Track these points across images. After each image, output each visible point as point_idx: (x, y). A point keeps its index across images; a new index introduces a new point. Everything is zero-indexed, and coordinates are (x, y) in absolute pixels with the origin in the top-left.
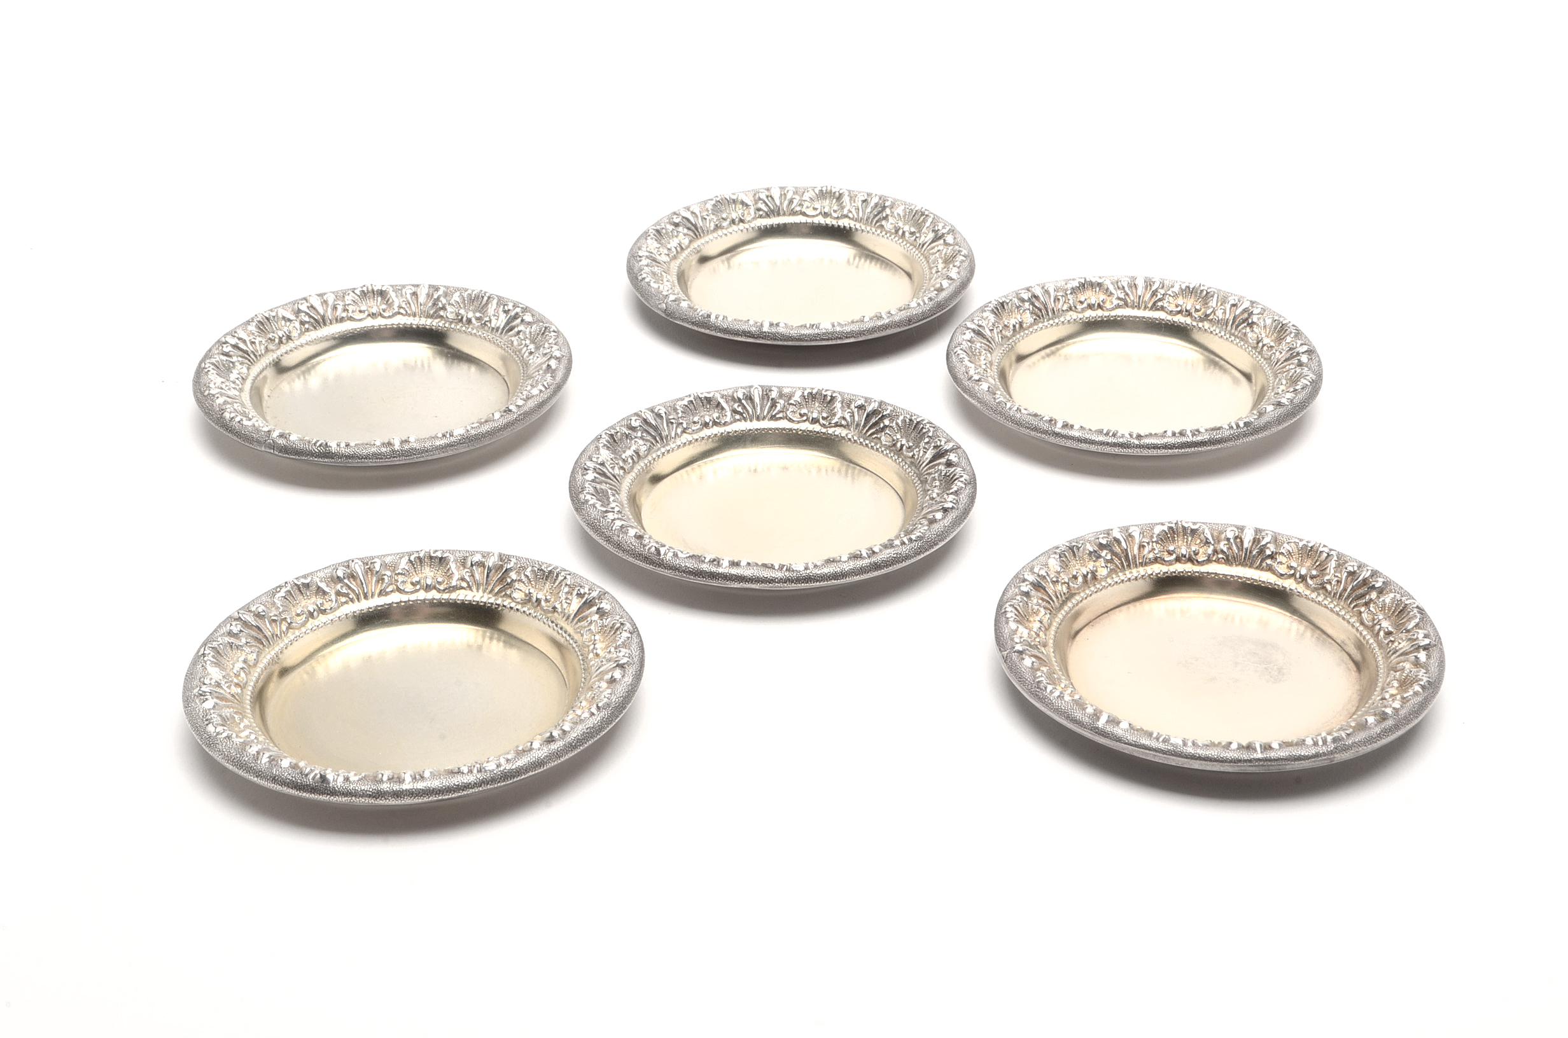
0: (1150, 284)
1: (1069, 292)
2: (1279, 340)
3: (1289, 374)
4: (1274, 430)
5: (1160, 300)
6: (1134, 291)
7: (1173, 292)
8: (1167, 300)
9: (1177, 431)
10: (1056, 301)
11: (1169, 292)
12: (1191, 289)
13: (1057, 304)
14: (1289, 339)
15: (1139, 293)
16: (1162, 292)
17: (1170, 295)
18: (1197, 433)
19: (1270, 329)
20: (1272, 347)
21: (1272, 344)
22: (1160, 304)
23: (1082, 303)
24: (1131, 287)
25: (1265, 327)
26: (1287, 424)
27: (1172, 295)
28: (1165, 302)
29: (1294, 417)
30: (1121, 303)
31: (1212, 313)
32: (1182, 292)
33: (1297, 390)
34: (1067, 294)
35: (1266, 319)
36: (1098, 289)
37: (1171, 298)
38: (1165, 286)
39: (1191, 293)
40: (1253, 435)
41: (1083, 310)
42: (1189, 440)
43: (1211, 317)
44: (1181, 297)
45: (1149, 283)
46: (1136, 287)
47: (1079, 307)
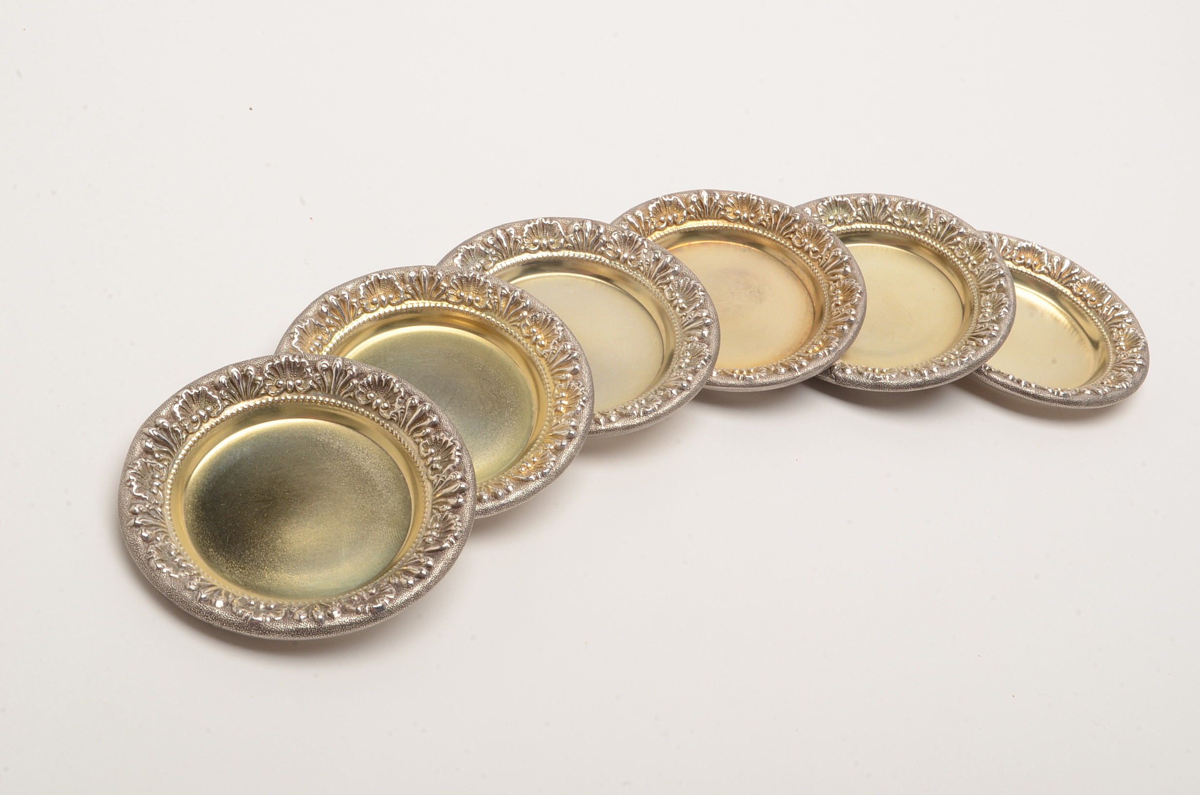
0: (1072, 268)
1: (1016, 248)
2: (1130, 347)
3: (1119, 373)
4: (1082, 408)
5: (1073, 282)
6: (1059, 268)
7: (1084, 280)
8: (1077, 284)
9: (1017, 378)
10: (1005, 250)
11: (1081, 280)
12: (1096, 285)
13: (1003, 252)
14: (1135, 350)
15: (1062, 270)
16: (1077, 277)
17: (1080, 282)
18: (1028, 386)
19: (1130, 336)
20: (1123, 350)
21: (1124, 348)
22: (1071, 284)
23: (1021, 259)
24: (1059, 264)
25: (1127, 333)
26: (1093, 408)
27: (1082, 282)
28: (1075, 284)
29: (1101, 405)
30: (1046, 271)
31: (1100, 307)
32: (1090, 284)
33: (1115, 388)
34: (1014, 249)
35: (1131, 329)
36: (1036, 255)
37: (1080, 284)
38: (1081, 274)
39: (1095, 287)
40: (1065, 405)
41: (1020, 265)
42: (1020, 388)
43: (1098, 309)
44: (1087, 287)
45: (1072, 266)
46: (1062, 265)
47: (1018, 261)
